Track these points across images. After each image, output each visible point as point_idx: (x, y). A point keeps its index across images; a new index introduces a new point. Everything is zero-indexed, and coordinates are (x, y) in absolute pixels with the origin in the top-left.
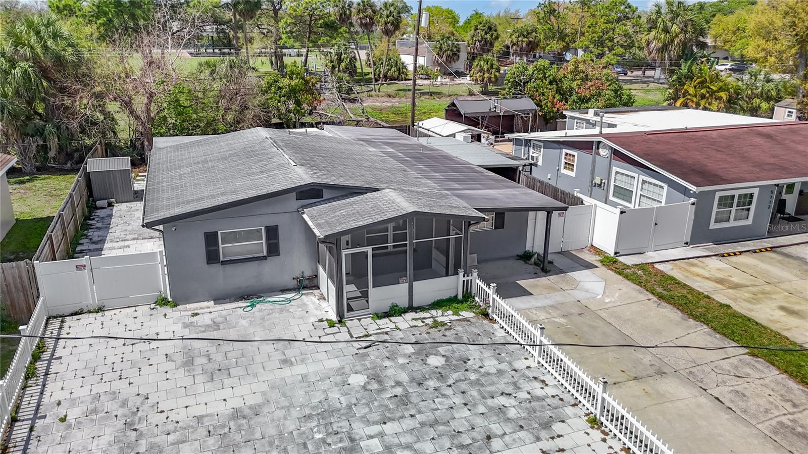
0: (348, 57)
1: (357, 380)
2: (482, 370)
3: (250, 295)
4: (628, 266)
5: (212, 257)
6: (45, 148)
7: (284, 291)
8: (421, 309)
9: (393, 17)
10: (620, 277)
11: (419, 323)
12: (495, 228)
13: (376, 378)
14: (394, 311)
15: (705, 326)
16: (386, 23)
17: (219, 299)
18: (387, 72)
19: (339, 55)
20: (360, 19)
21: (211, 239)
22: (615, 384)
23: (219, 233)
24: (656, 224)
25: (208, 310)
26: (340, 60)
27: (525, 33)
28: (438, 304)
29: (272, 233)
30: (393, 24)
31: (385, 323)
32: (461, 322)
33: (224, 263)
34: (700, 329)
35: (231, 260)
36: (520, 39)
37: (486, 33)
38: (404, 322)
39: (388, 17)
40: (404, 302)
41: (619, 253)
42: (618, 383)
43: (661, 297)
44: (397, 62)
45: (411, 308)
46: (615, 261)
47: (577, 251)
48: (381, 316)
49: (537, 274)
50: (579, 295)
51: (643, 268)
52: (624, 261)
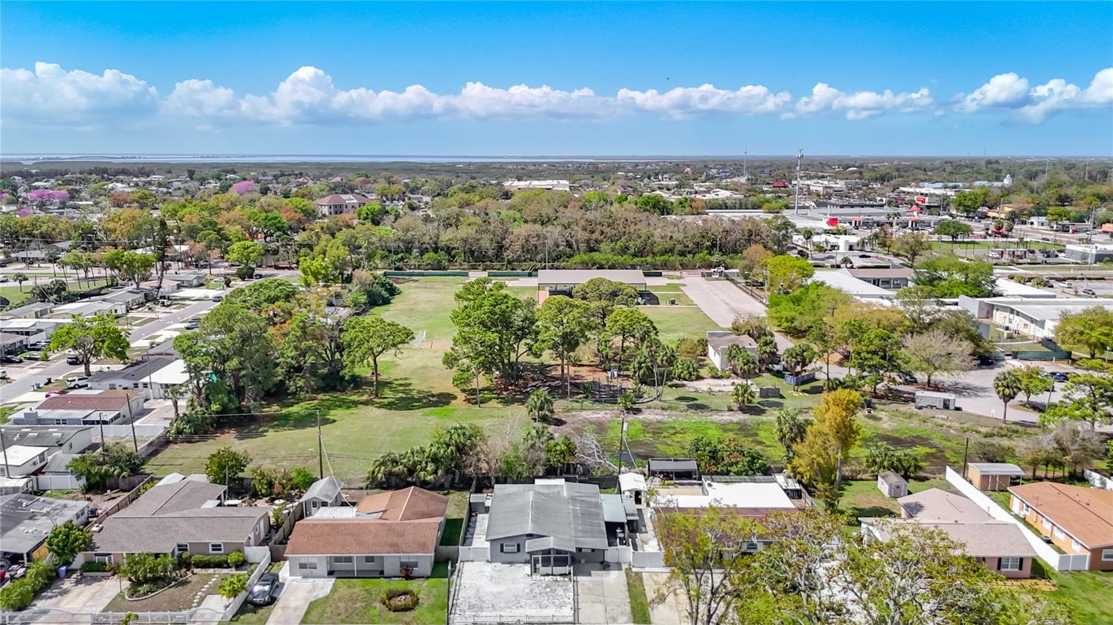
1: (527, 590)
3: (511, 563)
4: (632, 571)
5: (502, 551)
6: (453, 479)
7: (521, 563)
8: (554, 575)
10: (625, 574)
11: (551, 579)
12: (591, 554)
13: (532, 591)
14: (548, 575)
17: (503, 563)
21: (502, 546)
23: (505, 544)
25: (499, 566)
27: (794, 355)
28: (561, 575)
29: (518, 545)
30: (667, 361)
31: (542, 578)
32: (563, 581)
33: (505, 553)
35: (507, 552)
36: (789, 359)
37: (745, 365)
38: (547, 578)
40: (550, 573)
41: (634, 566)
43: (628, 584)
45: (552, 575)
46: (630, 569)
47: (625, 563)
48: (542, 575)
49: (600, 570)
50: (605, 579)
51: (637, 573)
52: (634, 570)
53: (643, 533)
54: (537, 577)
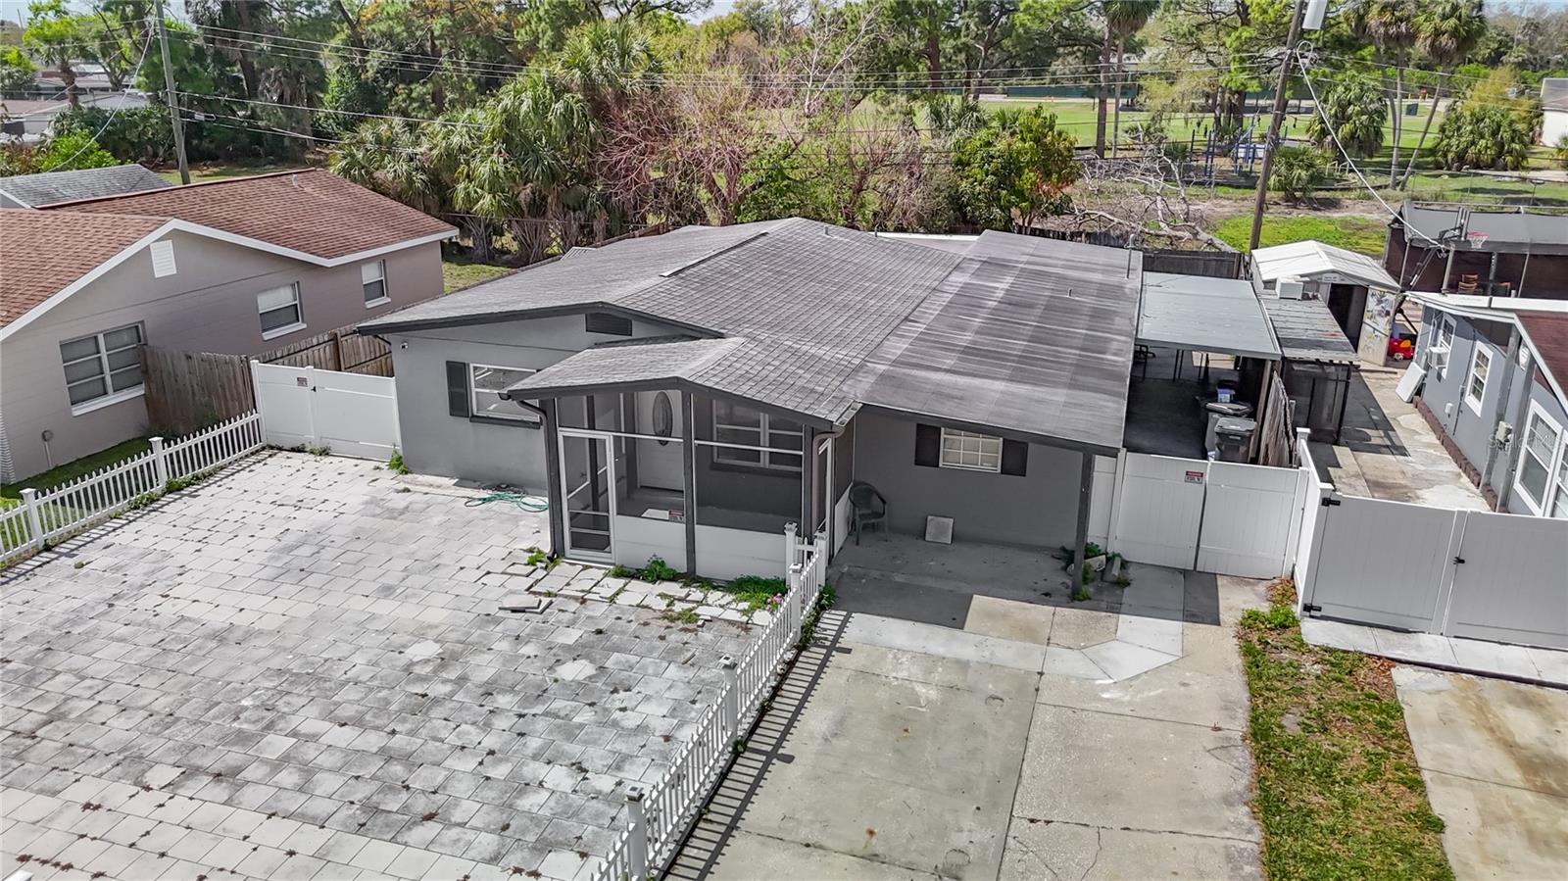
0: (1362, 113)
1: (421, 651)
2: (618, 715)
4: (1302, 644)
5: (459, 404)
8: (707, 584)
9: (1459, 18)
10: (1237, 661)
11: (662, 605)
12: (1002, 473)
13: (449, 659)
14: (655, 572)
15: (1257, 835)
16: (1438, 33)
17: (465, 480)
18: (1465, 150)
19: (1343, 106)
20: (1385, 24)
21: (457, 373)
22: (808, 845)
23: (472, 366)
24: (1460, 561)
25: (427, 490)
26: (1341, 118)
32: (731, 627)
33: (475, 418)
34: (1228, 834)
35: (488, 418)
38: (638, 590)
39: (1445, 17)
40: (678, 561)
41: (1319, 609)
42: (821, 847)
43: (1260, 733)
44: (1499, 126)
45: (682, 577)
46: (1286, 624)
47: (1241, 580)
48: (622, 573)
49: (1047, 597)
50: (1065, 663)
51: (1339, 662)
52: (1315, 632)
53: (1376, 449)
54: (577, 575)
